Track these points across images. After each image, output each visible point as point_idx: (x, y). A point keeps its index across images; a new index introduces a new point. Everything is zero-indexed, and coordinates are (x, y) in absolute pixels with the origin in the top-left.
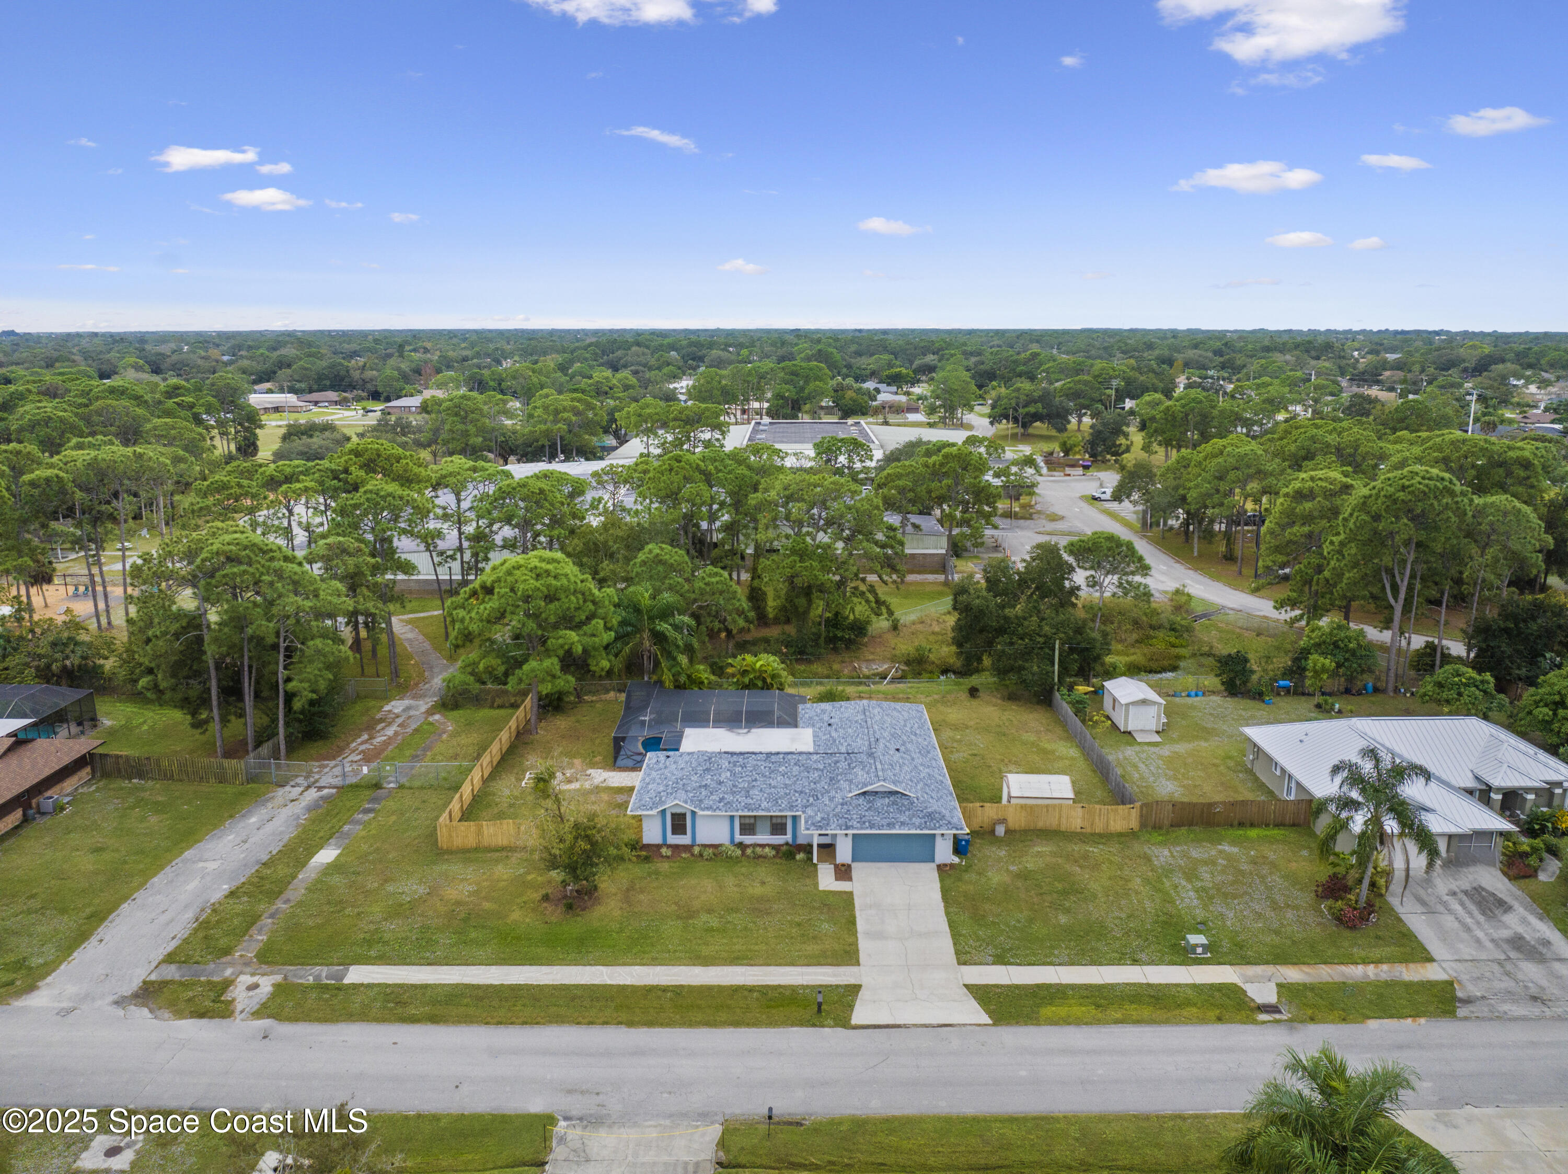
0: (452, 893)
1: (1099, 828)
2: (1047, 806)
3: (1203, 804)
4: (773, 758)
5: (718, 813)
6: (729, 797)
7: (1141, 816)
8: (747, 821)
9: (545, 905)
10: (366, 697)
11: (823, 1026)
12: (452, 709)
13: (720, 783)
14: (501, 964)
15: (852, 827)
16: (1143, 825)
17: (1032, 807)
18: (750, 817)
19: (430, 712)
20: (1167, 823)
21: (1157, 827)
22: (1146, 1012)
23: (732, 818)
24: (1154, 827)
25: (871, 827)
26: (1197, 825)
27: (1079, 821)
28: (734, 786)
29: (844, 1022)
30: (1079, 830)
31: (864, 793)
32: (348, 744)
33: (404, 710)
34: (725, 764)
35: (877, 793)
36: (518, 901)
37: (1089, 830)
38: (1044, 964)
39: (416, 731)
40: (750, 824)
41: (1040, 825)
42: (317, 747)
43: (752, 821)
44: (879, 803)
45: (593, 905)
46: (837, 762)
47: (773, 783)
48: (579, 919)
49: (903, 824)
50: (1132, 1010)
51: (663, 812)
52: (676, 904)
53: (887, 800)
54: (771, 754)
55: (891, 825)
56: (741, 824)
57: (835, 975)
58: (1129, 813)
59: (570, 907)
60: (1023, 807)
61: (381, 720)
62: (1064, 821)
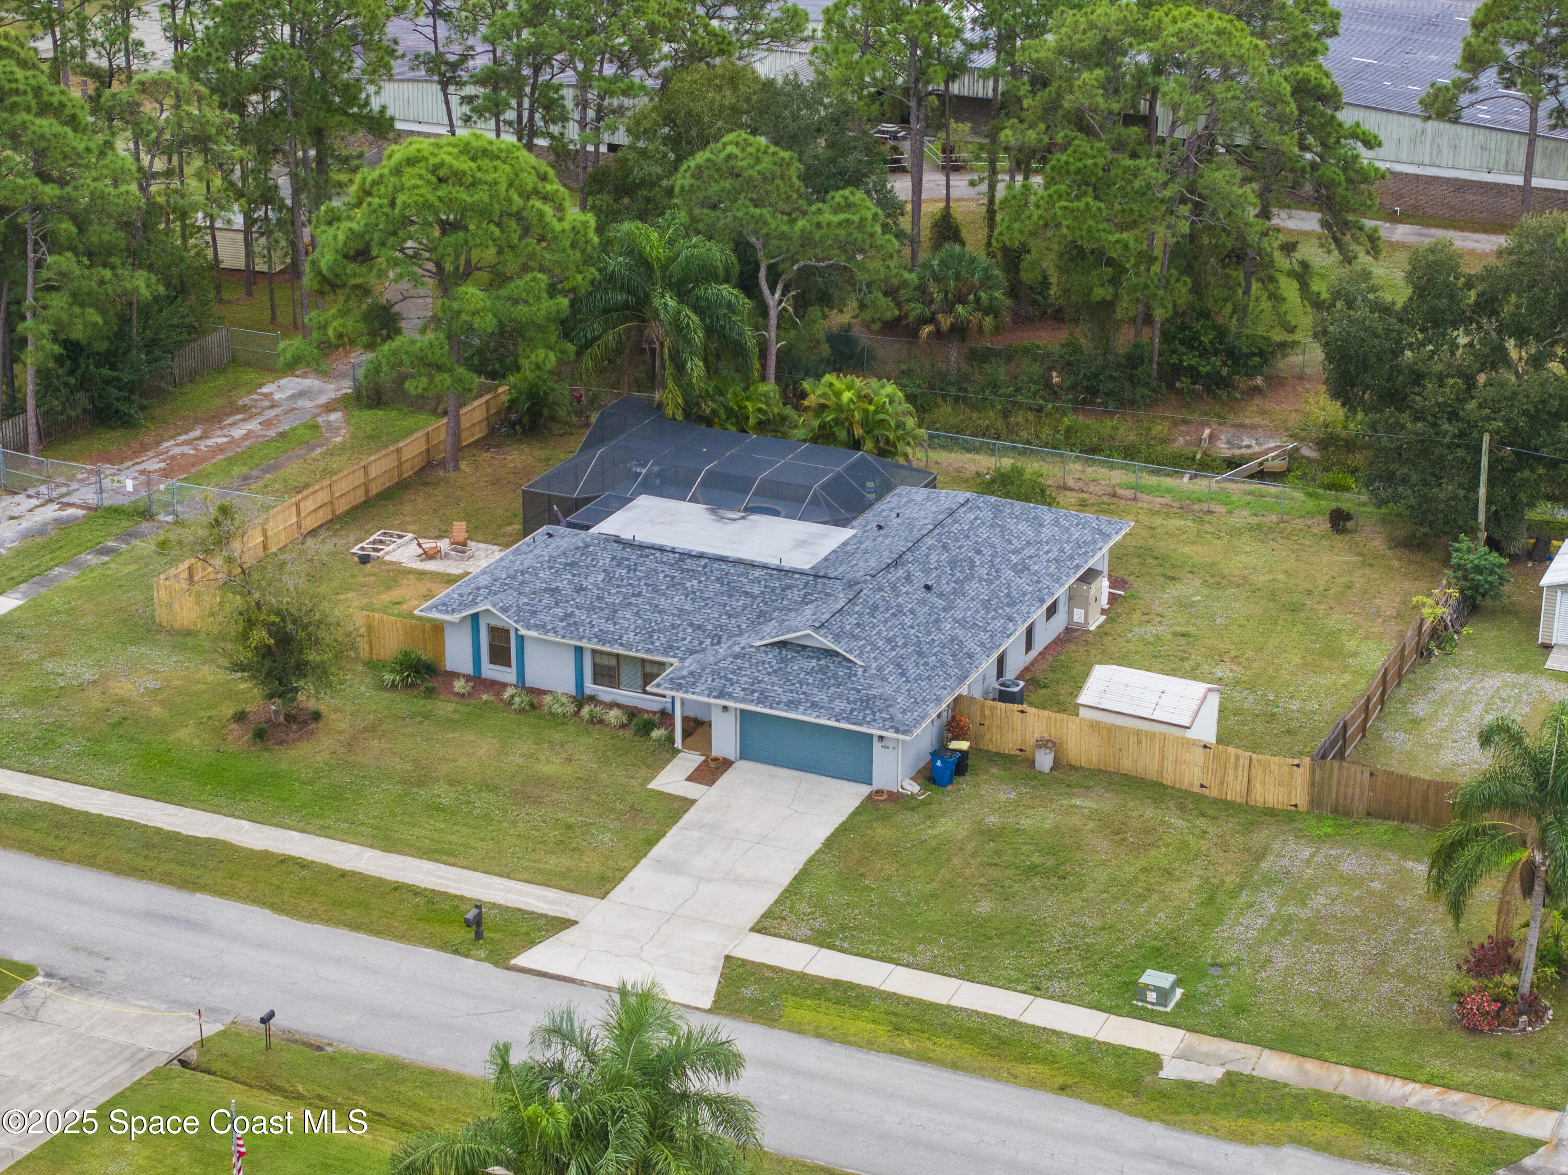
0: (124, 687)
1: (1234, 791)
2: (1138, 733)
3: (1429, 784)
4: (689, 564)
5: (551, 637)
6: (581, 615)
7: (1312, 784)
8: (605, 661)
9: (234, 726)
10: (248, 364)
11: (467, 956)
12: (370, 407)
13: (580, 589)
14: (120, 791)
15: (730, 696)
16: (1316, 802)
17: (1111, 728)
18: (609, 654)
19: (329, 408)
20: (1359, 806)
21: (1341, 811)
22: (964, 1052)
23: (579, 651)
24: (1335, 811)
25: (759, 702)
26: (1415, 821)
27: (1197, 770)
28: (599, 598)
29: (501, 959)
30: (1196, 790)
31: (783, 644)
32: (158, 444)
33: (292, 397)
34: (605, 560)
35: (804, 647)
36: (202, 713)
37: (1214, 793)
38: (882, 959)
39: (283, 435)
40: (610, 668)
41: (1127, 765)
42: (113, 439)
43: (613, 662)
44: (800, 665)
45: (298, 739)
46: (790, 587)
47: (663, 603)
48: (266, 755)
49: (814, 705)
50: (944, 1046)
51: (475, 617)
52: (415, 761)
53: (814, 663)
54: (689, 555)
55: (792, 705)
56: (595, 665)
57: (553, 903)
58: (1291, 776)
59: (260, 735)
60: (1095, 726)
61: (245, 409)
62: (1169, 765)
